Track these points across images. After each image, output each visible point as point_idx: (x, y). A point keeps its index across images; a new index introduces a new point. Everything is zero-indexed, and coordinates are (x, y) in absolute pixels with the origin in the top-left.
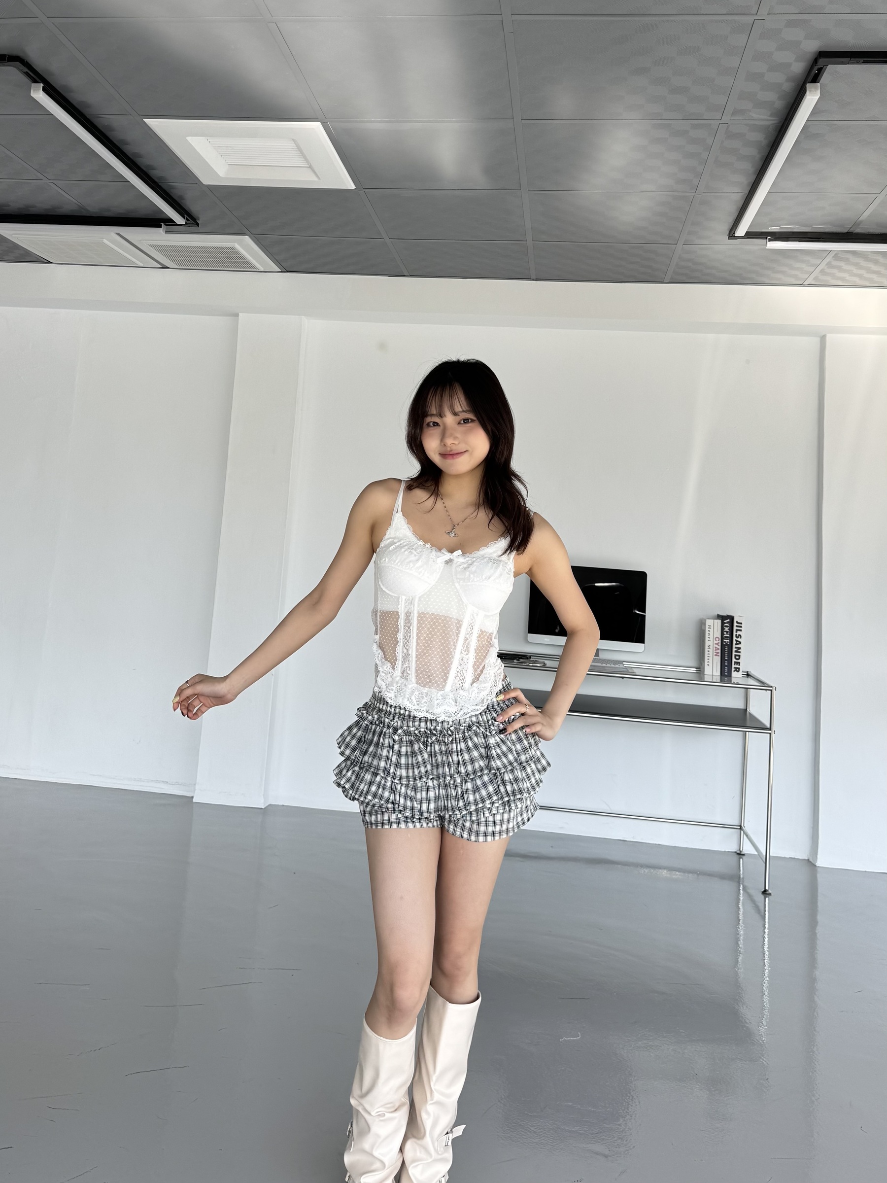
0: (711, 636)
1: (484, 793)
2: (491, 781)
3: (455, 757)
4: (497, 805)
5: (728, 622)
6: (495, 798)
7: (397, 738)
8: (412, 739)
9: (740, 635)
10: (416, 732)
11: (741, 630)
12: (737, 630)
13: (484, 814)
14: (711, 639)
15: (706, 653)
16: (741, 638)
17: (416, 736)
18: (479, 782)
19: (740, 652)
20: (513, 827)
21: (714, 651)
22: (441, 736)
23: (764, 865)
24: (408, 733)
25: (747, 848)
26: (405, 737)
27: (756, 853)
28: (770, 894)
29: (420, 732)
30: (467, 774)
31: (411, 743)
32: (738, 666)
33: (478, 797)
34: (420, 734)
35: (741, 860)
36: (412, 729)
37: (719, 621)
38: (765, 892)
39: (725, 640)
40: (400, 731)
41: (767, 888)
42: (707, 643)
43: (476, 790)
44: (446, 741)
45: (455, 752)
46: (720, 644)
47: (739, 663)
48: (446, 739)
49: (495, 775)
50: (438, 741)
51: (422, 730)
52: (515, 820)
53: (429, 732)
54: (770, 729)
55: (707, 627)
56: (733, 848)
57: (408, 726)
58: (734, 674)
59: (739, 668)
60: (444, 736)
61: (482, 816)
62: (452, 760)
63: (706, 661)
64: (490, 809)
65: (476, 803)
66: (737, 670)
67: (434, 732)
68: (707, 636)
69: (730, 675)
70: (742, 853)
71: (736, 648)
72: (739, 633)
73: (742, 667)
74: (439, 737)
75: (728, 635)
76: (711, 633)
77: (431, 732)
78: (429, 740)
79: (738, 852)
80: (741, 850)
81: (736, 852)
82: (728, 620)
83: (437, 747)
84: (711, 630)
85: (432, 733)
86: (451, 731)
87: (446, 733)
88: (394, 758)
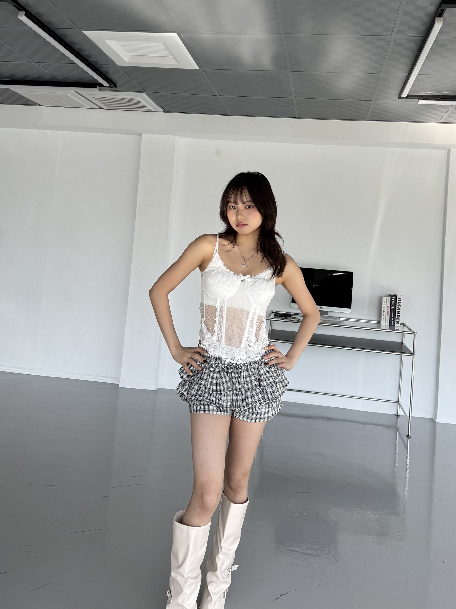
0: (385, 305)
2: (260, 392)
3: (242, 380)
4: (263, 405)
5: (394, 298)
6: (262, 401)
7: (212, 369)
8: (220, 370)
9: (400, 305)
10: (222, 366)
11: (400, 302)
12: (398, 303)
13: (256, 409)
14: (385, 307)
15: (382, 314)
16: (400, 306)
17: (222, 368)
18: (254, 393)
19: (400, 314)
20: (271, 416)
21: (386, 313)
22: (235, 369)
23: (408, 422)
24: (218, 367)
25: (401, 413)
26: (216, 369)
27: (404, 415)
28: (411, 437)
29: (224, 366)
30: (248, 389)
31: (220, 372)
32: (398, 321)
33: (253, 400)
34: (224, 367)
35: (398, 418)
36: (220, 365)
37: (390, 298)
38: (408, 436)
39: (392, 308)
40: (214, 366)
41: (409, 434)
42: (383, 309)
43: (253, 396)
44: (238, 371)
45: (242, 377)
46: (389, 309)
47: (399, 319)
48: (238, 370)
49: (263, 389)
50: (234, 371)
51: (226, 365)
52: (271, 412)
53: (229, 367)
54: (413, 354)
55: (383, 300)
56: (394, 412)
57: (218, 363)
58: (396, 325)
59: (399, 322)
60: (237, 369)
61: (255, 410)
63: (382, 318)
65: (252, 403)
66: (398, 322)
67: (232, 367)
68: (383, 305)
69: (394, 325)
70: (399, 415)
71: (398, 311)
72: (399, 304)
73: (400, 321)
74: (234, 369)
75: (394, 305)
76: (385, 304)
77: (230, 366)
78: (229, 371)
80: (398, 413)
81: (395, 415)
82: (394, 297)
83: (233, 374)
84: (385, 302)
85: (231, 367)
86: (241, 366)
87: (238, 367)
88: (210, 380)
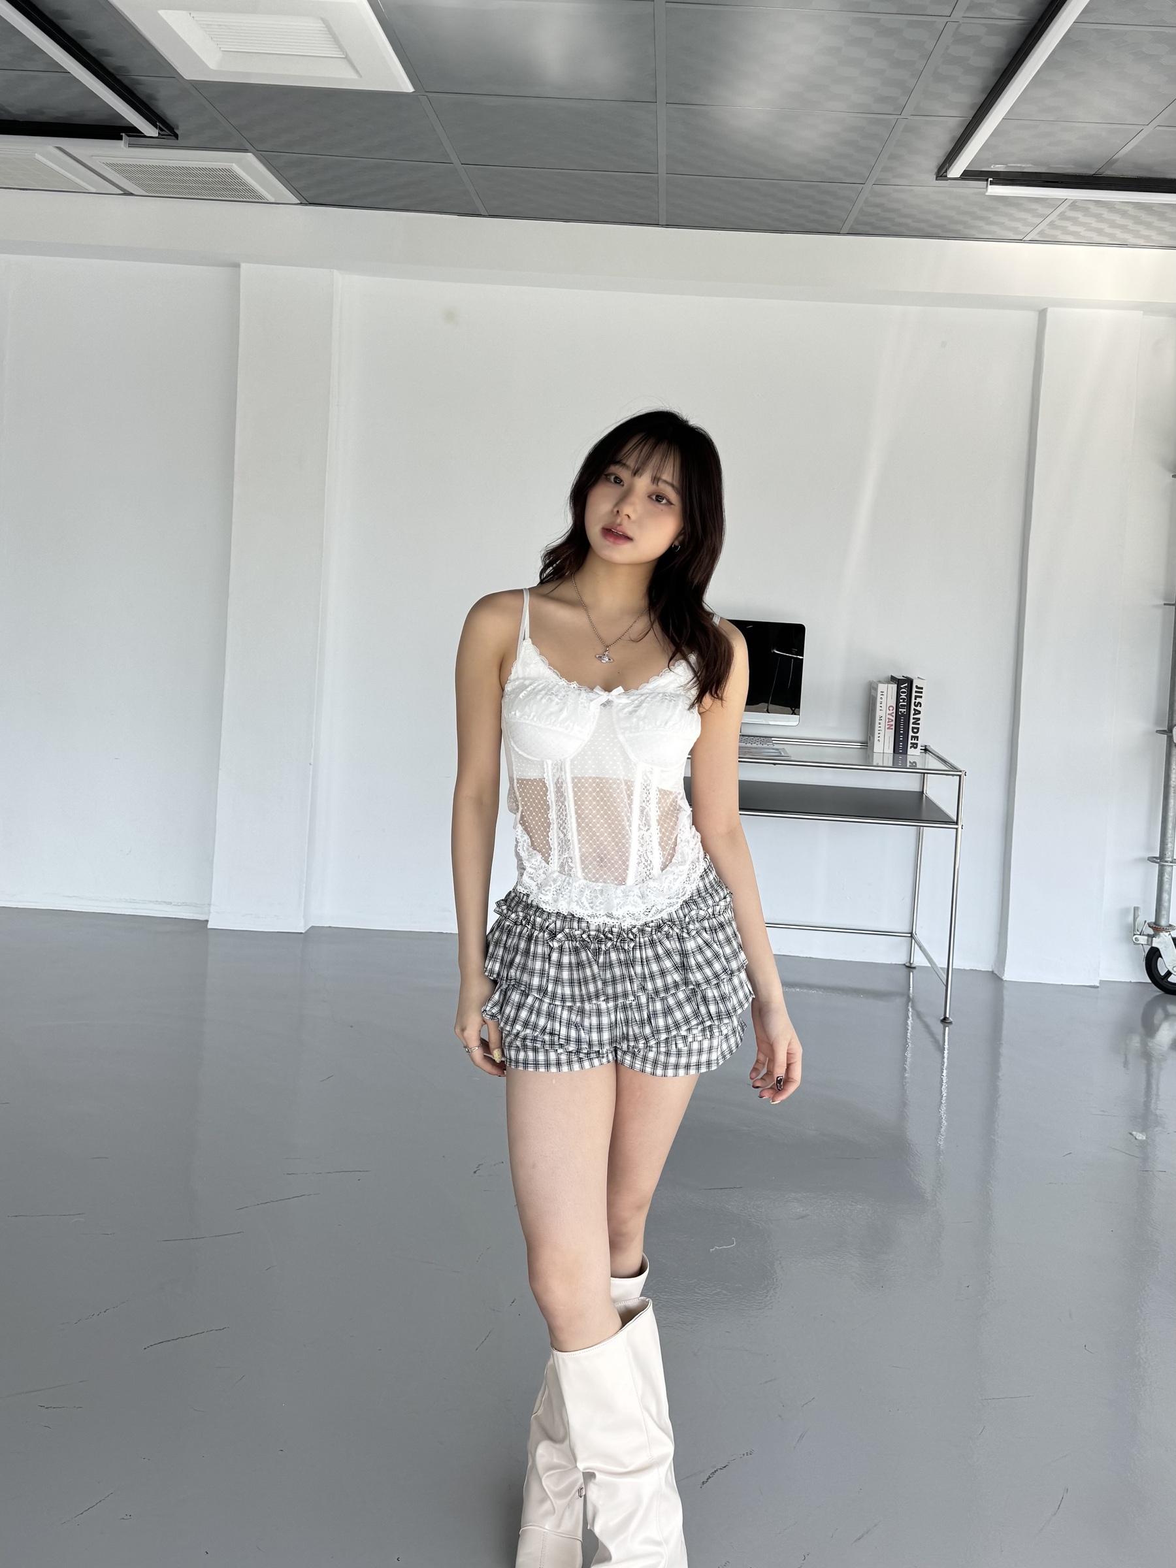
0: (883, 705)
1: (678, 1015)
2: (689, 1000)
3: (639, 969)
4: (695, 1032)
5: (905, 686)
6: (694, 1022)
7: (556, 944)
8: (578, 944)
9: (919, 703)
10: (584, 936)
11: (921, 697)
12: (916, 697)
13: (676, 1044)
14: (884, 708)
15: (877, 725)
16: (921, 706)
17: (584, 940)
18: (671, 1001)
19: (918, 724)
20: (717, 1059)
21: (887, 723)
22: (619, 941)
24: (571, 938)
25: (919, 960)
26: (566, 942)
29: (589, 936)
30: (657, 992)
31: (576, 951)
32: (915, 742)
33: (670, 1021)
34: (589, 938)
35: (911, 974)
36: (577, 933)
37: (895, 686)
39: (900, 710)
40: (560, 936)
42: (878, 713)
43: (668, 1011)
44: (626, 947)
45: (638, 961)
46: (894, 714)
47: (917, 737)
48: (626, 945)
49: (694, 992)
50: (615, 947)
51: (593, 933)
52: (719, 1049)
53: (602, 936)
54: (957, 823)
55: (879, 693)
56: (902, 959)
57: (571, 928)
58: (910, 752)
59: (917, 744)
60: (623, 941)
61: (674, 1046)
62: (635, 973)
63: (876, 735)
64: (685, 1038)
65: (668, 1030)
66: (914, 746)
67: (610, 936)
68: (878, 705)
70: (913, 966)
71: (914, 719)
72: (918, 700)
73: (920, 742)
74: (617, 942)
75: (905, 703)
76: (884, 700)
77: (604, 935)
78: (603, 947)
79: (908, 964)
80: (912, 962)
81: (904, 965)
82: (906, 684)
83: (614, 956)
84: (884, 697)
85: (606, 937)
86: (633, 933)
87: (626, 936)
88: (553, 972)
